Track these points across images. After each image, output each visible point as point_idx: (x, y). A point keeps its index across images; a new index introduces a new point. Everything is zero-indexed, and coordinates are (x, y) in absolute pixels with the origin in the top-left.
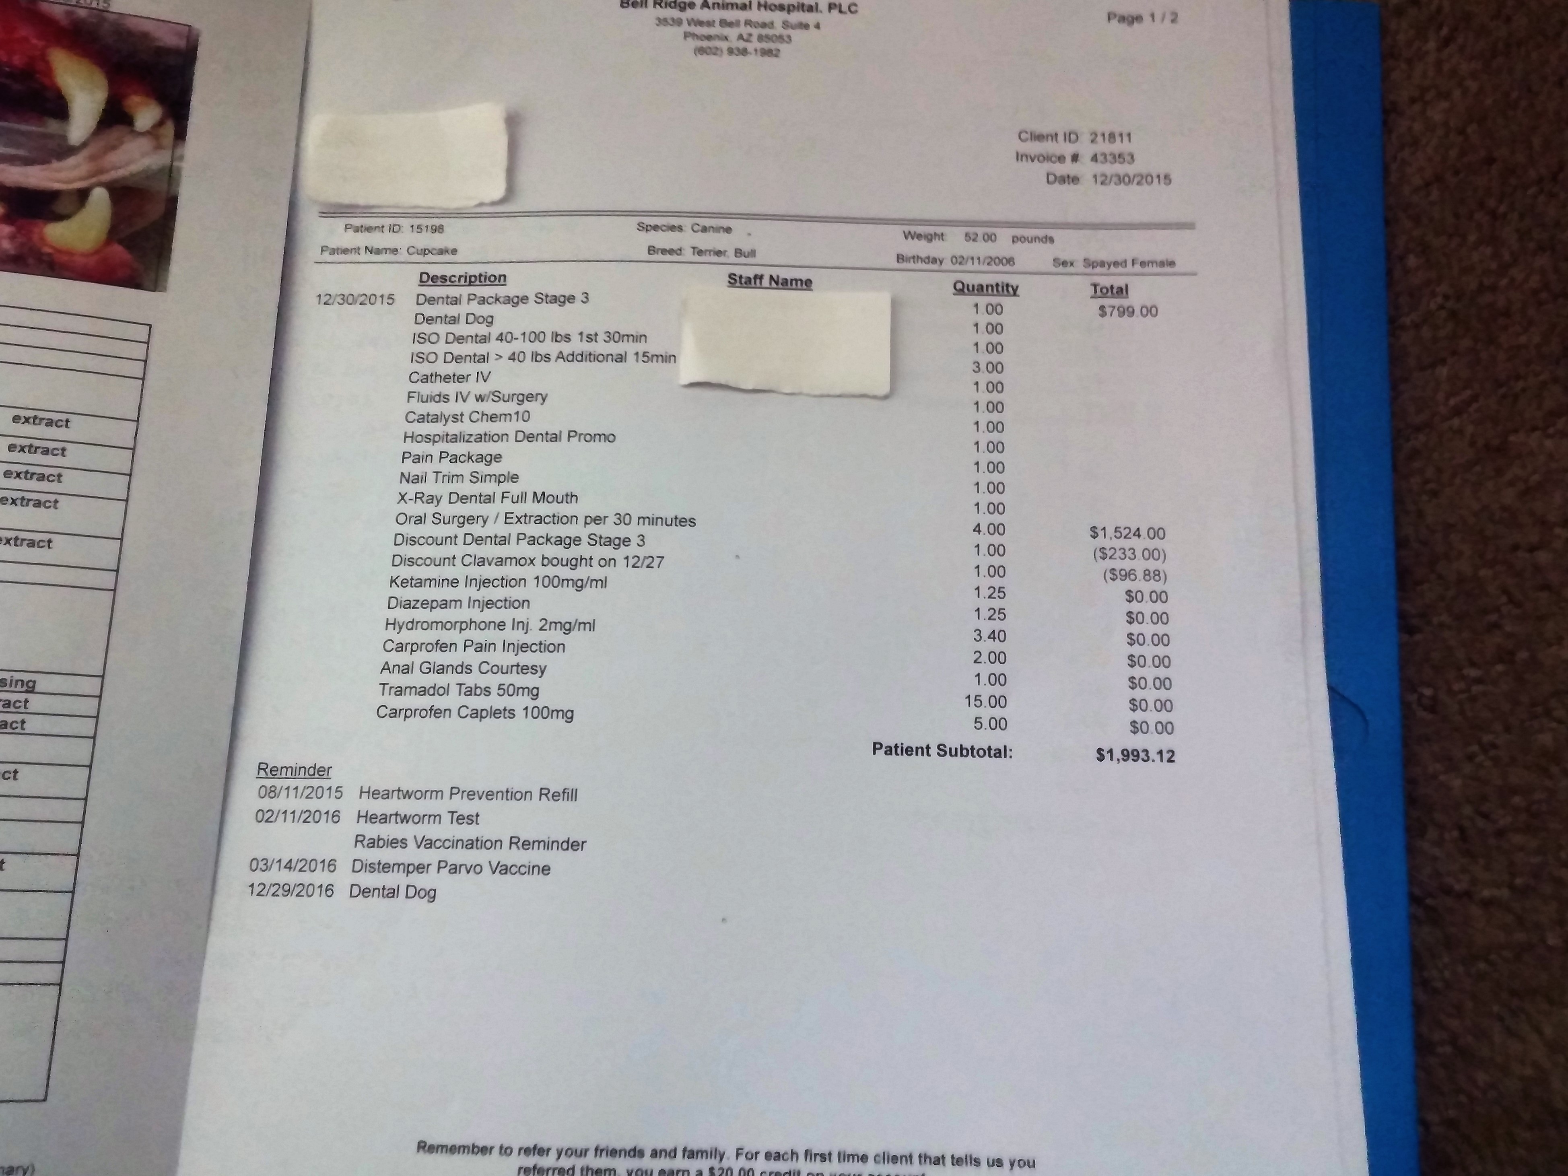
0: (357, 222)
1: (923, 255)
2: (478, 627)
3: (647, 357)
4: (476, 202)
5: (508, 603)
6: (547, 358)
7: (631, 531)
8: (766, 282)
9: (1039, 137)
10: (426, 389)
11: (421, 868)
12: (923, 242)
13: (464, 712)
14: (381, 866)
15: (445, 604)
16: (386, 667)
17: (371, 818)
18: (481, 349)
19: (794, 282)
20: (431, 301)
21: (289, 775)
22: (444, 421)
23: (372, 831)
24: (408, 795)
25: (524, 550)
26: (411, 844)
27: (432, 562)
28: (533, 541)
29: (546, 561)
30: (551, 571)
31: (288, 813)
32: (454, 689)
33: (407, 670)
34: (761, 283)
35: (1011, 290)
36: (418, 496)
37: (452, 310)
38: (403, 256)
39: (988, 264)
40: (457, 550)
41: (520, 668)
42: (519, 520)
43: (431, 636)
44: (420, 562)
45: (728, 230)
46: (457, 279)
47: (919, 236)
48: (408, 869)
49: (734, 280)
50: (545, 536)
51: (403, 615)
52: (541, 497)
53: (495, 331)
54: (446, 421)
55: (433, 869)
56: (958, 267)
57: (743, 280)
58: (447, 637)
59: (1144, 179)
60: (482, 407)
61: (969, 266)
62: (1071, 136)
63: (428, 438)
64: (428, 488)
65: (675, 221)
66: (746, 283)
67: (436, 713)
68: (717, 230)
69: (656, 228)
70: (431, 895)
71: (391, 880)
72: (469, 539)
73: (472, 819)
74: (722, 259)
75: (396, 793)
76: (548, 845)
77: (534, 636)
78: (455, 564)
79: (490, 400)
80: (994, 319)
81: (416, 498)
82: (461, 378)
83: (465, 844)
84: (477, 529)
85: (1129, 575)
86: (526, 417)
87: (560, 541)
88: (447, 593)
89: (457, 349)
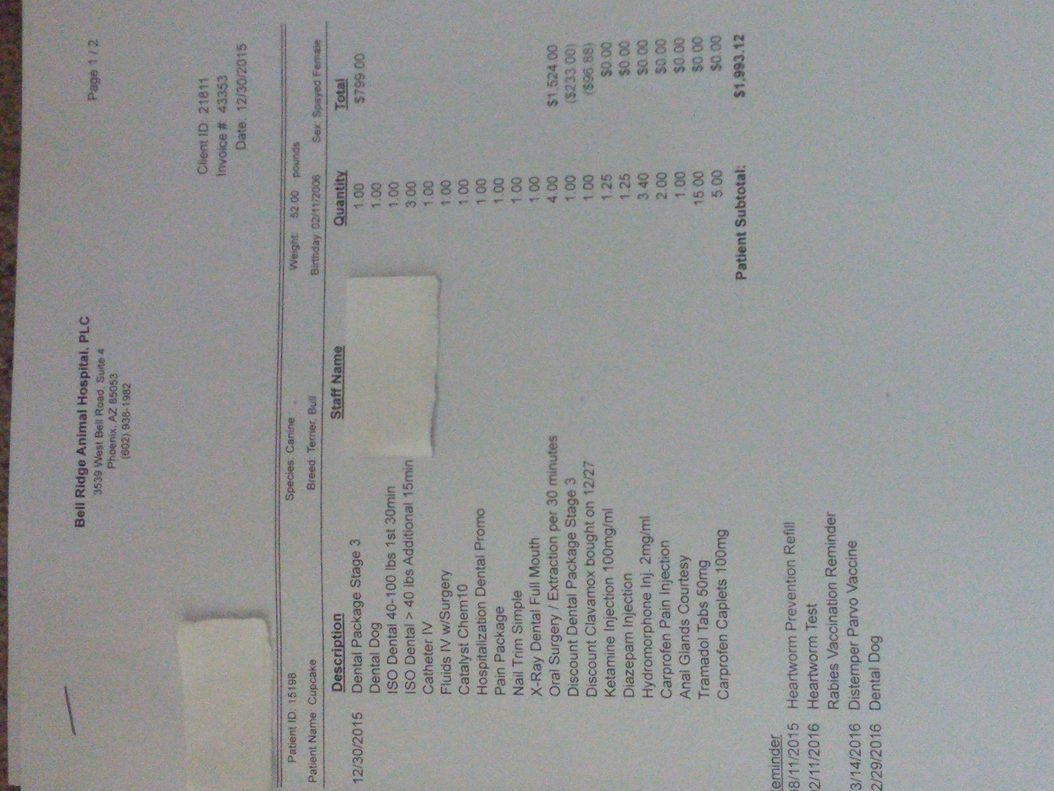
0: (286, 753)
1: (311, 252)
2: (648, 617)
3: (408, 486)
4: (267, 645)
5: (628, 593)
6: (409, 573)
7: (562, 490)
8: (338, 386)
9: (204, 156)
10: (438, 678)
11: (855, 651)
12: (300, 253)
13: (722, 624)
14: (854, 685)
15: (630, 647)
16: (685, 695)
17: (814, 697)
18: (402, 631)
19: (337, 362)
20: (358, 681)
21: (779, 772)
22: (468, 661)
23: (824, 696)
24: (793, 667)
25: (581, 582)
26: (834, 661)
27: (593, 663)
28: (573, 574)
29: (590, 562)
30: (599, 557)
31: (812, 769)
32: (703, 634)
33: (686, 676)
34: (340, 391)
35: (342, 177)
36: (536, 678)
37: (367, 661)
38: (317, 709)
39: (319, 197)
40: (582, 639)
41: (684, 578)
42: (555, 588)
43: (657, 658)
44: (593, 672)
45: (291, 421)
46: (338, 658)
47: (294, 257)
48: (855, 661)
49: (338, 413)
50: (569, 564)
51: (640, 682)
52: (534, 570)
53: (386, 621)
54: (467, 658)
55: (855, 640)
56: (322, 223)
57: (337, 406)
58: (657, 644)
59: (241, 66)
60: (454, 629)
61: (321, 213)
62: (203, 130)
63: (483, 673)
64: (527, 669)
65: (285, 466)
66: (339, 404)
67: (723, 648)
68: (291, 430)
69: (290, 484)
70: (877, 641)
71: (865, 677)
72: (572, 630)
73: (812, 610)
74: (318, 425)
75: (792, 677)
76: (831, 544)
77: (656, 568)
78: (594, 641)
79: (449, 621)
80: (368, 190)
81: (536, 679)
82: (429, 648)
83: (833, 614)
84: (563, 625)
85: (588, 74)
86: (462, 588)
87: (572, 551)
88: (620, 647)
89: (402, 652)
